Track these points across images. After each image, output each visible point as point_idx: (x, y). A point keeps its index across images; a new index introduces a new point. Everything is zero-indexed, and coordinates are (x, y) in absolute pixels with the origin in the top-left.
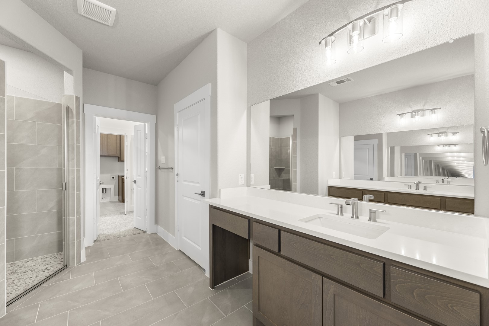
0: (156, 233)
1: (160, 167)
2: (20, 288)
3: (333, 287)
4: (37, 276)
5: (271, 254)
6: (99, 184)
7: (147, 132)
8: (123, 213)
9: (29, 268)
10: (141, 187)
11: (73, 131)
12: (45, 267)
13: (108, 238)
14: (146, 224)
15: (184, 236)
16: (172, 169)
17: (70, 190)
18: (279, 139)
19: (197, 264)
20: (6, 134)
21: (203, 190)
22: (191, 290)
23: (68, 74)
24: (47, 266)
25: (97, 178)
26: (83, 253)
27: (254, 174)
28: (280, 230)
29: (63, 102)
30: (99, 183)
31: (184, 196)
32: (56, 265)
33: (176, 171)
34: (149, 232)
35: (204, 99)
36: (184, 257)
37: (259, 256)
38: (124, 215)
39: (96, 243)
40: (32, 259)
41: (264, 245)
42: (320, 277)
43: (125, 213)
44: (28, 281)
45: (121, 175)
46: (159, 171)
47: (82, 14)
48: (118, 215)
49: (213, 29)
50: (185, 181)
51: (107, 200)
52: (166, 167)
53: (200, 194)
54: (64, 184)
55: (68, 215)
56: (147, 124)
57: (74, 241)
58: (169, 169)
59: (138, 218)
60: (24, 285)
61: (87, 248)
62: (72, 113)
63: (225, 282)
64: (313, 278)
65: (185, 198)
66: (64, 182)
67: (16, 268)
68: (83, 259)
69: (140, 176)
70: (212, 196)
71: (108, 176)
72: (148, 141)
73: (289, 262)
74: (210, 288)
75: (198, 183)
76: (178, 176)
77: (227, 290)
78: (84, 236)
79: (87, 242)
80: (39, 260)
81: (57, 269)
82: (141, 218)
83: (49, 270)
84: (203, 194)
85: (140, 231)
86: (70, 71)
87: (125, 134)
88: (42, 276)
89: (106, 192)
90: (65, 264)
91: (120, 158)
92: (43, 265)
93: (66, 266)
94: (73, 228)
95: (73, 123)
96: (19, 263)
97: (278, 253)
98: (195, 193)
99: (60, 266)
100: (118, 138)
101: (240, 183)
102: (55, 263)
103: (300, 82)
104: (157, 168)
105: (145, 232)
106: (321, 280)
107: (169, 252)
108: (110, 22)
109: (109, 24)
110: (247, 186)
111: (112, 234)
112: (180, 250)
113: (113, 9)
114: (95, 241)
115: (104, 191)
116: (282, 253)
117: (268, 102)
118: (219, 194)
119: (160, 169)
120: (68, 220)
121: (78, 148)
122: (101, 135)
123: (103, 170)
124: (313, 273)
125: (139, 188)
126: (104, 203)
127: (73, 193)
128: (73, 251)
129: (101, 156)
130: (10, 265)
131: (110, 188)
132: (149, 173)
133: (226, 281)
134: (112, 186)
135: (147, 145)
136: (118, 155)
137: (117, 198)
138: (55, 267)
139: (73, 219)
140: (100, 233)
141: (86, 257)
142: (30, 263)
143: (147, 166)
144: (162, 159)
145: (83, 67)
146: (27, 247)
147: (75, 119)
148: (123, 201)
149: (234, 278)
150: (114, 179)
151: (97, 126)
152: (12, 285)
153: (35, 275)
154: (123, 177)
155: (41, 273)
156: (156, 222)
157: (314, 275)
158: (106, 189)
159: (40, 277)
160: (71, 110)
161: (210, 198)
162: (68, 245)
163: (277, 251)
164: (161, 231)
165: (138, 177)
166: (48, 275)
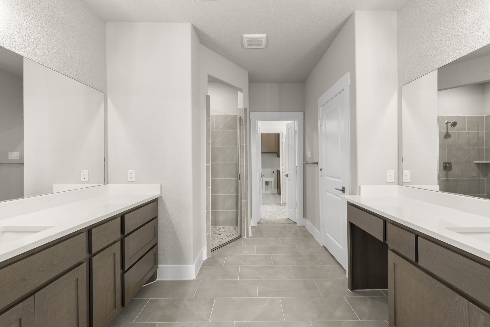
0: (304, 226)
1: (307, 162)
2: (217, 243)
3: (483, 317)
4: (225, 239)
5: (407, 262)
6: (261, 177)
7: (296, 129)
8: (279, 204)
9: (222, 233)
10: (291, 181)
11: (243, 134)
12: (229, 234)
13: (267, 223)
14: (296, 215)
15: (328, 233)
16: (317, 164)
17: (242, 180)
18: (483, 117)
19: (339, 264)
20: (210, 141)
21: (344, 186)
22: (329, 284)
23: (241, 93)
24: (230, 234)
25: (259, 172)
26: (250, 229)
27: (409, 170)
28: (417, 235)
29: (237, 113)
30: (260, 175)
31: (327, 191)
32: (235, 234)
33: (320, 166)
34: (298, 224)
35: (343, 90)
36: (327, 254)
37: (394, 264)
38: (280, 206)
39: (259, 225)
40: (223, 227)
41: (400, 251)
42: (466, 301)
43: (281, 205)
44: (221, 240)
45: (279, 169)
46: (307, 166)
47: (247, 47)
48: (276, 205)
49: (350, 14)
50: (328, 176)
51: (269, 192)
52: (312, 162)
53: (341, 190)
54: (238, 174)
55: (241, 199)
56: (296, 121)
57: (244, 219)
58: (314, 164)
59: (289, 209)
60: (219, 242)
61: (252, 227)
62: (242, 121)
63: (366, 290)
64: (457, 300)
65: (328, 194)
66: (239, 173)
67: (216, 231)
68: (250, 234)
69: (291, 170)
70: (352, 193)
71: (269, 171)
72: (297, 136)
73: (428, 276)
74: (348, 289)
75: (339, 178)
76: (322, 171)
77: (368, 298)
78: (251, 217)
79: (253, 223)
80: (227, 229)
81: (235, 237)
82: (292, 210)
83: (231, 236)
84: (343, 190)
85: (291, 222)
86: (241, 90)
87: (281, 132)
88: (228, 239)
89: (268, 185)
90: (240, 235)
91: (277, 154)
92: (228, 232)
93: (240, 237)
94: (244, 209)
95: (243, 129)
96: (217, 228)
97: (416, 263)
98: (335, 189)
99: (237, 236)
100: (277, 135)
101: (388, 181)
102: (235, 233)
103: (472, 42)
104: (305, 163)
105: (295, 223)
106: (467, 305)
107: (314, 245)
108: (263, 46)
109: (262, 47)
110: (399, 185)
111: (270, 220)
112: (324, 247)
113: (265, 35)
114: (258, 223)
115: (267, 183)
116: (420, 263)
117: (436, 72)
118: (359, 191)
119: (307, 164)
120: (241, 202)
121: (246, 147)
122: (263, 135)
123: (264, 165)
124: (456, 294)
125: (290, 182)
126: (267, 194)
127: (244, 182)
128: (244, 227)
129: (262, 153)
130: (213, 228)
131: (271, 181)
132: (298, 167)
133: (369, 289)
134: (272, 180)
135: (296, 140)
136: (277, 151)
137: (276, 191)
138: (234, 235)
139: (244, 201)
140: (262, 218)
141: (252, 233)
142: (222, 230)
143: (297, 162)
144: (309, 154)
145: (249, 82)
146: (221, 218)
147: (244, 126)
148: (280, 194)
149: (379, 290)
150: (274, 173)
151: (259, 128)
152: (214, 240)
153: (224, 237)
154: (280, 171)
155: (227, 237)
156: (305, 216)
157: (458, 297)
158: (268, 181)
159: (227, 239)
160: (242, 119)
161: (350, 195)
162: (241, 220)
163: (414, 260)
164: (308, 224)
165: (289, 172)
166: (231, 239)
